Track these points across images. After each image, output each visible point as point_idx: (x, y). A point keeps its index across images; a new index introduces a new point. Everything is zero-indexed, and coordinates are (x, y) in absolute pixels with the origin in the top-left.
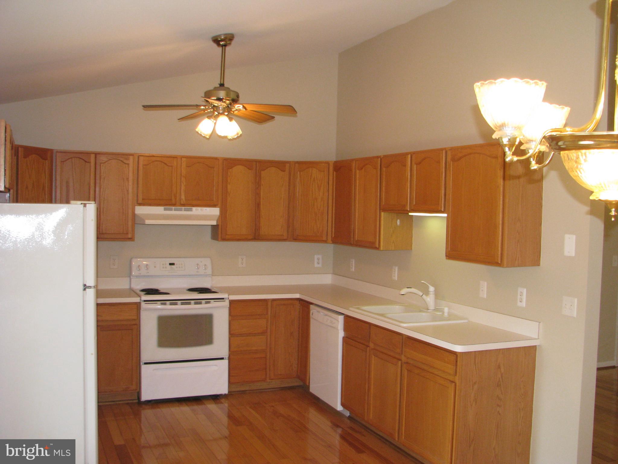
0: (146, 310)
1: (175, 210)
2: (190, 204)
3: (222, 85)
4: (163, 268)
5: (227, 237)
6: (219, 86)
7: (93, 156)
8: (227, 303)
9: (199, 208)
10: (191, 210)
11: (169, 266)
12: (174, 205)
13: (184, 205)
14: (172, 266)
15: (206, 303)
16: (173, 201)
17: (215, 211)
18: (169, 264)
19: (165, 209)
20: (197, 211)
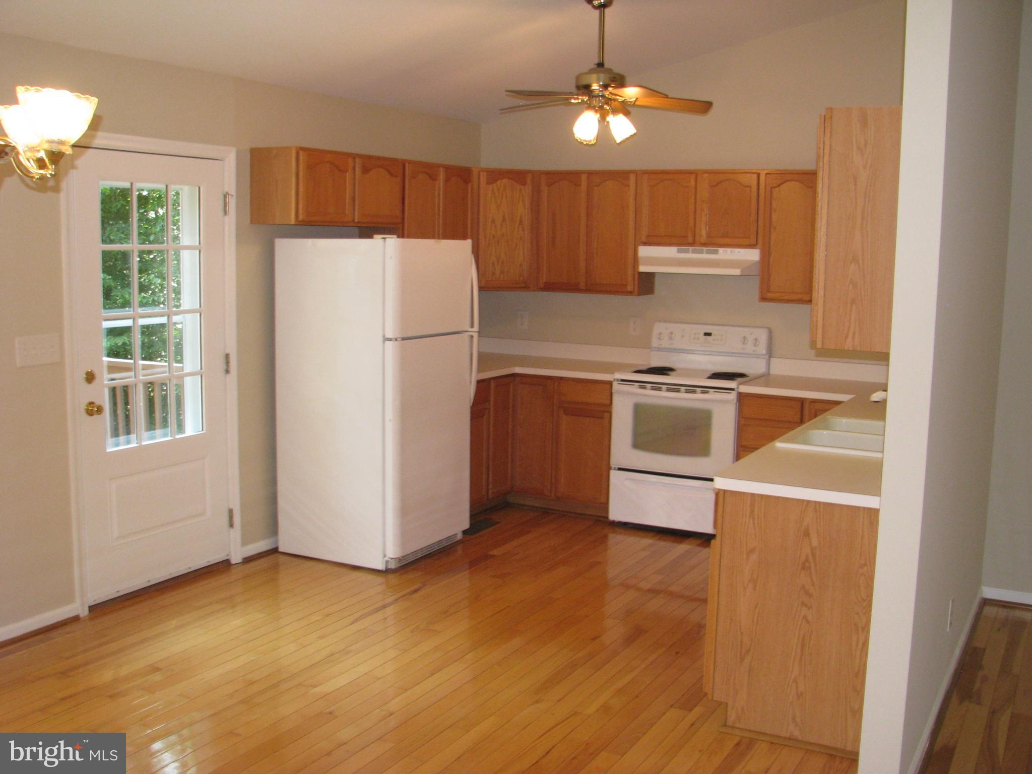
0: (621, 393)
1: (694, 252)
2: (712, 243)
3: (601, 65)
4: (694, 339)
5: (770, 295)
6: (596, 66)
7: (584, 177)
8: (733, 396)
9: (729, 250)
10: (716, 252)
11: (703, 338)
12: (692, 244)
13: (705, 245)
14: (708, 337)
15: (703, 392)
16: (690, 240)
17: (753, 255)
18: (703, 334)
19: (679, 251)
20: (725, 254)
